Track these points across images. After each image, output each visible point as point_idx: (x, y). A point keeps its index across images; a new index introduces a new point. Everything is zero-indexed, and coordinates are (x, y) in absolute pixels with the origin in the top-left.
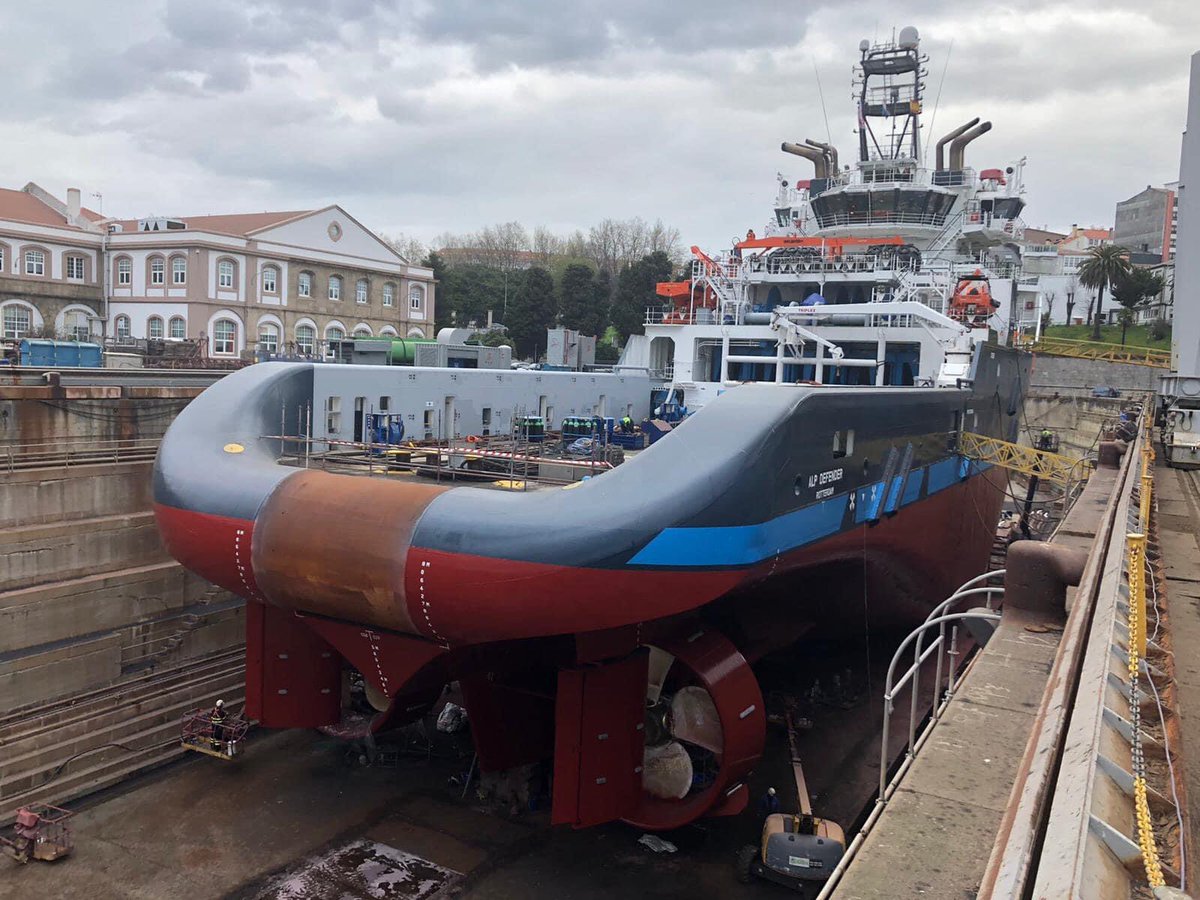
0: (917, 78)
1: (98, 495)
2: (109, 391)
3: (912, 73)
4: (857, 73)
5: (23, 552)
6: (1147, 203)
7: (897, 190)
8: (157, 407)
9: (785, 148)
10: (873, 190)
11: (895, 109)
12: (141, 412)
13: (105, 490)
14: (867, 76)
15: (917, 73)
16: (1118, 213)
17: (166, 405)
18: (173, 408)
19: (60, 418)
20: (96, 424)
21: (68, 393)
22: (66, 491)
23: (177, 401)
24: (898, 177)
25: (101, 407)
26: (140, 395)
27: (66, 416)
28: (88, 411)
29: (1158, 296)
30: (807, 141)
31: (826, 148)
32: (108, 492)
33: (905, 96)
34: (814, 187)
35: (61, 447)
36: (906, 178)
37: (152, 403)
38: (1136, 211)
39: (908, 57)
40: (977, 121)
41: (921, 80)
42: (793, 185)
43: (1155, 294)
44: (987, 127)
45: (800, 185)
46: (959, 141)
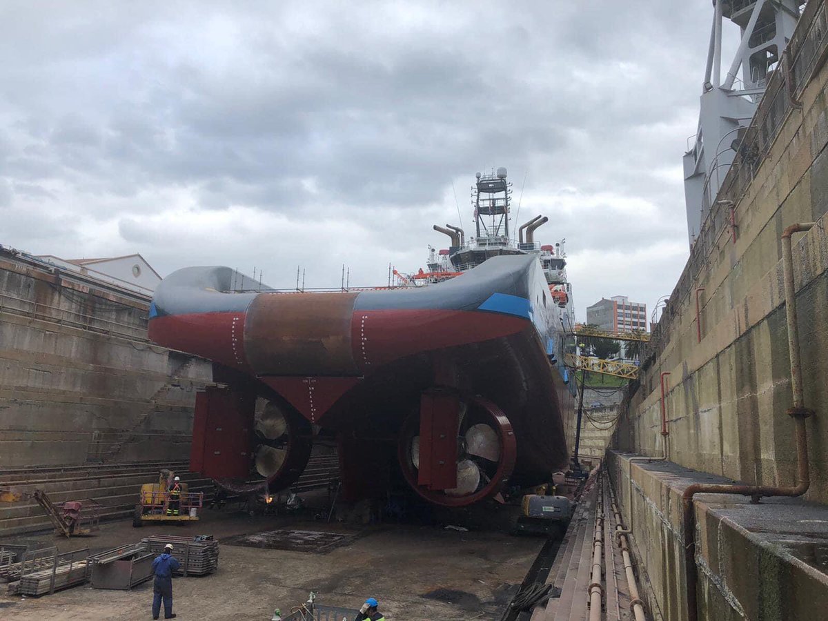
0: (506, 194)
1: (74, 350)
2: (83, 287)
3: (503, 192)
4: (474, 190)
5: (36, 370)
6: (603, 307)
7: (501, 250)
8: (106, 304)
9: (435, 228)
10: (487, 249)
11: (494, 210)
12: (98, 306)
13: (78, 347)
14: (479, 192)
15: (506, 191)
16: (588, 313)
17: (110, 305)
18: (114, 308)
19: (56, 297)
20: (74, 306)
21: (63, 282)
22: (58, 341)
23: (116, 304)
24: (501, 244)
25: (78, 296)
26: (99, 295)
27: (60, 297)
28: (71, 296)
29: (617, 354)
30: (447, 226)
31: (458, 230)
32: (79, 348)
33: (500, 203)
34: (452, 251)
35: (54, 315)
36: (504, 244)
37: (104, 300)
38: (597, 312)
39: (502, 182)
40: (540, 216)
41: (508, 196)
42: (437, 252)
43: (616, 353)
44: (545, 219)
45: (442, 252)
46: (531, 227)
